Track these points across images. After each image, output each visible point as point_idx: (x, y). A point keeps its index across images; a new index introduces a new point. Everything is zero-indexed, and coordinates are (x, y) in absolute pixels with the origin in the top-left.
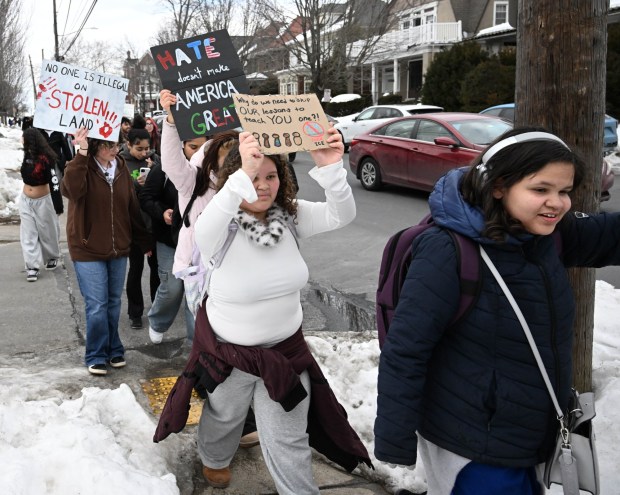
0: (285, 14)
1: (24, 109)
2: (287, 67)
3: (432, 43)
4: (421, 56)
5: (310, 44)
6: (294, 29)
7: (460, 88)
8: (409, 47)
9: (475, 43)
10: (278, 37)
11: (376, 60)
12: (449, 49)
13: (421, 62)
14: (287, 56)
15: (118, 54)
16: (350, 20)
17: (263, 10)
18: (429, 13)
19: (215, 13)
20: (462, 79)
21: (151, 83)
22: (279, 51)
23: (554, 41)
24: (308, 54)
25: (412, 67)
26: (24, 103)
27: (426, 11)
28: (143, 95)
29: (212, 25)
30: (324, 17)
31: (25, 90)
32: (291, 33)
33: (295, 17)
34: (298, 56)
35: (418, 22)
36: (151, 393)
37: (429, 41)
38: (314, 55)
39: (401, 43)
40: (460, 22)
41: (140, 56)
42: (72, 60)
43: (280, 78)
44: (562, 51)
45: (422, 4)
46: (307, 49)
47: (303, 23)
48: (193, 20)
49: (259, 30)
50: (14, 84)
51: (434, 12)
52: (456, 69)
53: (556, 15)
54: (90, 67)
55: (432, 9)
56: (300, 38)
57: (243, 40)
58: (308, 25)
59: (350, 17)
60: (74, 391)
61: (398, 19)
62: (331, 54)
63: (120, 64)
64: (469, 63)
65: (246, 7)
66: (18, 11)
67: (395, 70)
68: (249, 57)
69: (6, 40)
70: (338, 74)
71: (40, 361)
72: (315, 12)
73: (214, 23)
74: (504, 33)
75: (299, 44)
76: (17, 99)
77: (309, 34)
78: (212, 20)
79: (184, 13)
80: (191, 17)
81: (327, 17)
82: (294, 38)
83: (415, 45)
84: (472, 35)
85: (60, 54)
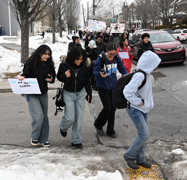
1: (80, 27)
15: (120, 4)
21: (133, 16)
26: (80, 24)
28: (130, 22)
31: (80, 19)
41: (129, 4)
42: (100, 6)
50: (75, 17)
54: (108, 9)
63: (120, 8)
68: (178, 5)
85: (96, 4)
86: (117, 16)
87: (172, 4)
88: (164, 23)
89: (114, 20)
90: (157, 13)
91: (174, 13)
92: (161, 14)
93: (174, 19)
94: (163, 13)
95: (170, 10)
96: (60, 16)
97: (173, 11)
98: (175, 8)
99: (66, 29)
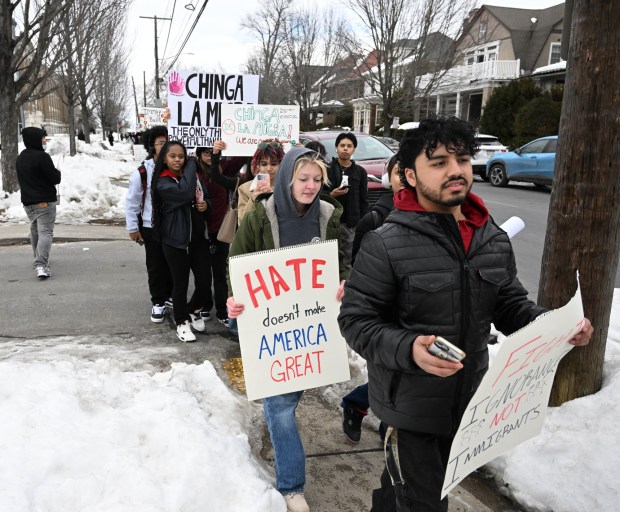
0: (363, 47)
1: (127, 125)
2: (362, 96)
3: (492, 79)
4: (481, 90)
5: (383, 76)
6: (369, 61)
7: (513, 120)
8: (472, 82)
9: (531, 80)
10: (355, 68)
11: (441, 92)
12: (507, 85)
13: (481, 95)
14: (363, 86)
16: (420, 55)
17: (343, 43)
18: (492, 51)
19: (300, 44)
20: (516, 112)
22: (355, 81)
23: (598, 73)
24: (381, 85)
25: (473, 99)
27: (489, 48)
29: (296, 55)
30: (398, 51)
31: (128, 108)
32: (367, 65)
33: (372, 50)
34: (372, 86)
35: (481, 59)
36: (230, 370)
37: (490, 77)
38: (387, 85)
39: (465, 78)
40: (519, 60)
43: (355, 105)
44: (605, 82)
45: (486, 42)
46: (381, 80)
47: (378, 56)
48: (280, 49)
49: (339, 62)
50: (118, 102)
51: (496, 51)
52: (512, 103)
53: (603, 49)
55: (495, 47)
56: (375, 69)
57: (324, 70)
58: (382, 58)
59: (420, 52)
60: (165, 366)
61: (463, 55)
62: (401, 86)
64: (523, 98)
65: (327, 38)
66: (123, 35)
67: (458, 102)
68: (328, 86)
69: (112, 62)
70: (407, 104)
71: (136, 341)
72: (390, 46)
73: (299, 53)
74: (557, 71)
75: (373, 75)
76: (120, 116)
77: (383, 66)
78: (296, 50)
79: (272, 43)
80: (278, 46)
81: (400, 51)
82: (370, 69)
83: (476, 80)
84: (528, 72)
85: (160, 76)
87: (317, 83)
91: (320, 102)
93: (320, 115)
95: (312, 96)
96: (85, 98)
97: (318, 98)
98: (322, 92)
99: (97, 130)
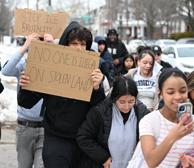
86: (95, 11)
88: (188, 28)
89: (90, 19)
90: (174, 7)
92: (184, 8)
94: (188, 7)
